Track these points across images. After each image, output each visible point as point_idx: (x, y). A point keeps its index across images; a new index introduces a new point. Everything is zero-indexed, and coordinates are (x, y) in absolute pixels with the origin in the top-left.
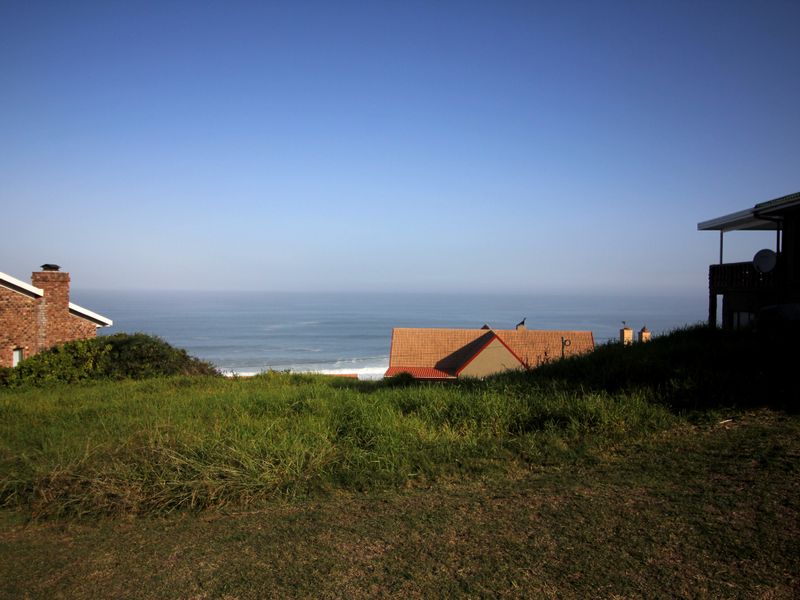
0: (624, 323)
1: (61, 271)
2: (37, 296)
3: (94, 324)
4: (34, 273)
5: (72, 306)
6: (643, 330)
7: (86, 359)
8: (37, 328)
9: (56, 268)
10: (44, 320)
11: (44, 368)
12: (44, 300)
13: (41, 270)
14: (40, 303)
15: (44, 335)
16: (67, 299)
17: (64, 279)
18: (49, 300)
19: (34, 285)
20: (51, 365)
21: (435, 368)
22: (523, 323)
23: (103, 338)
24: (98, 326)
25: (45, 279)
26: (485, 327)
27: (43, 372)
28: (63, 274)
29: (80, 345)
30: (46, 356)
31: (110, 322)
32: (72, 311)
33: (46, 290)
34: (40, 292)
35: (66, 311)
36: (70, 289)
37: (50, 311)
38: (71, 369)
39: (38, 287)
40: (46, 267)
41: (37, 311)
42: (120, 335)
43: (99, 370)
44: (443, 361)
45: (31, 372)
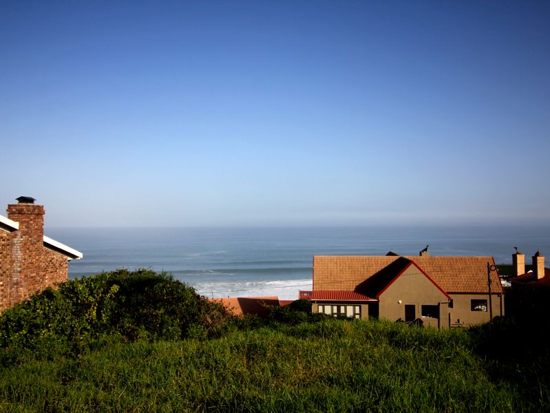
0: (516, 248)
1: (36, 203)
2: (12, 229)
3: (65, 257)
4: (9, 206)
5: (46, 239)
6: (537, 254)
7: (89, 306)
8: (12, 262)
9: (31, 200)
10: (19, 254)
11: (38, 321)
12: (19, 234)
13: (17, 202)
14: (15, 236)
15: (19, 269)
16: (40, 232)
17: (39, 212)
18: (24, 234)
19: (9, 218)
20: (46, 316)
21: (354, 291)
22: (426, 250)
23: (103, 276)
24: (69, 258)
25: (20, 212)
26: (390, 254)
27: (37, 326)
28: (38, 207)
29: (80, 287)
30: (38, 305)
31: (80, 255)
32: (46, 244)
33: (21, 223)
34: (15, 225)
35: (41, 244)
36: (45, 222)
37: (25, 244)
38: (71, 320)
39: (13, 219)
40: (22, 199)
41: (12, 244)
42: (121, 272)
43: (104, 318)
44: (361, 285)
45: (20, 327)
